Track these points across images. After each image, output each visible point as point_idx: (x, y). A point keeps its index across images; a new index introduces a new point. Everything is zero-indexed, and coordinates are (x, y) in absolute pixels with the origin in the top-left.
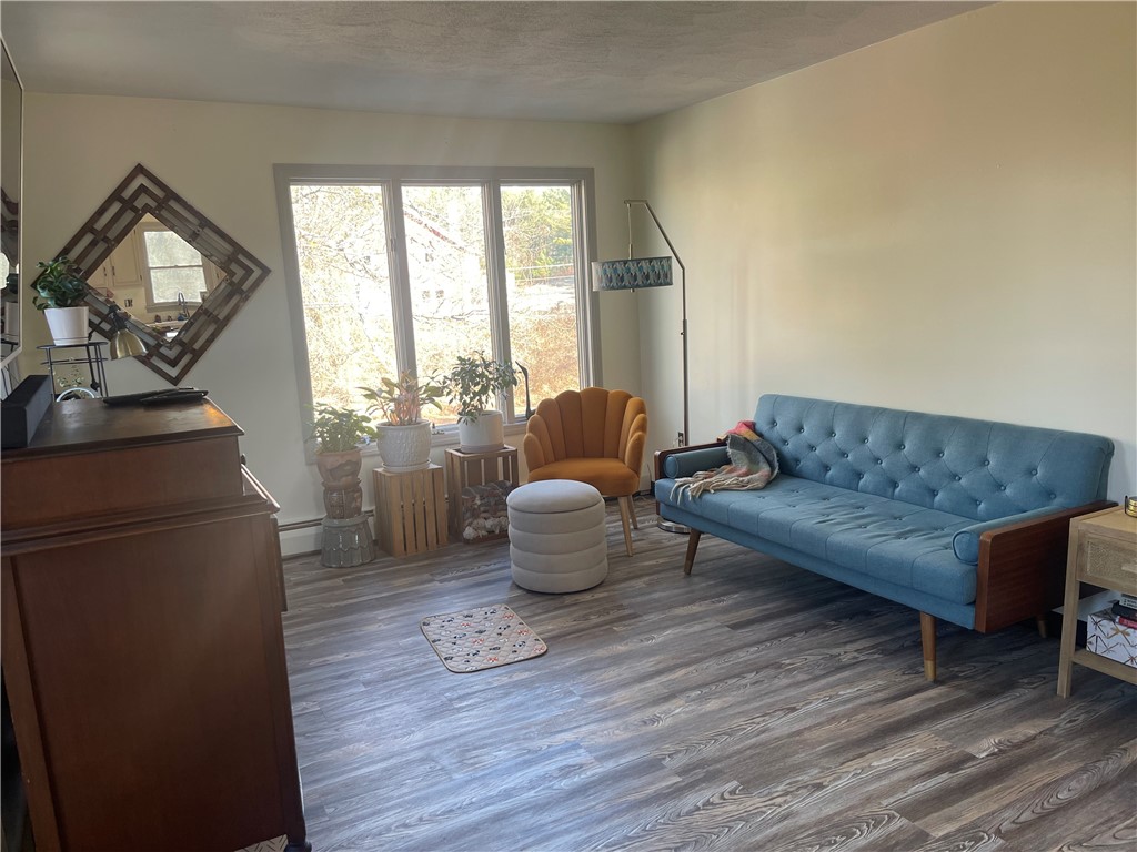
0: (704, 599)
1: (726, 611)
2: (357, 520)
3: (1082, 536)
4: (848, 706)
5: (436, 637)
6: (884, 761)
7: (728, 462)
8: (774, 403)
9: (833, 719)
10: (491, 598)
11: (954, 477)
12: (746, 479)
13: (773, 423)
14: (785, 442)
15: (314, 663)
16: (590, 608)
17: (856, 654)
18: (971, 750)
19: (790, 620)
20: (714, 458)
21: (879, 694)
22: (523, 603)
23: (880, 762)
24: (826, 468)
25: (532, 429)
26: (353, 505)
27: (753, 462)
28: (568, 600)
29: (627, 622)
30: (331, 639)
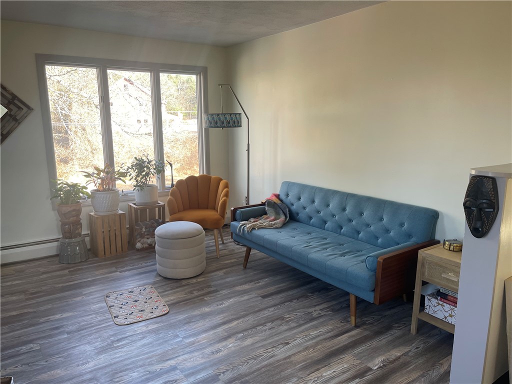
0: (251, 281)
1: (261, 288)
2: (79, 239)
3: (424, 259)
4: (314, 341)
5: (112, 304)
6: (329, 373)
7: (266, 214)
8: (288, 185)
9: (307, 348)
10: (145, 282)
11: (368, 225)
12: (273, 222)
13: (288, 195)
14: (292, 204)
15: (42, 320)
16: (195, 287)
17: (320, 312)
18: (370, 365)
19: (290, 293)
20: (258, 212)
21: (329, 334)
22: (160, 285)
23: (327, 373)
24: (311, 218)
25: (172, 194)
26: (77, 232)
27: (277, 214)
28: (184, 282)
29: (212, 295)
30: (55, 306)
